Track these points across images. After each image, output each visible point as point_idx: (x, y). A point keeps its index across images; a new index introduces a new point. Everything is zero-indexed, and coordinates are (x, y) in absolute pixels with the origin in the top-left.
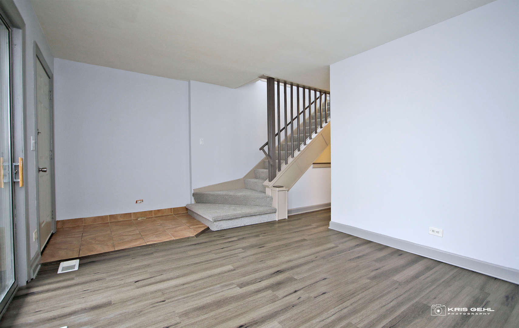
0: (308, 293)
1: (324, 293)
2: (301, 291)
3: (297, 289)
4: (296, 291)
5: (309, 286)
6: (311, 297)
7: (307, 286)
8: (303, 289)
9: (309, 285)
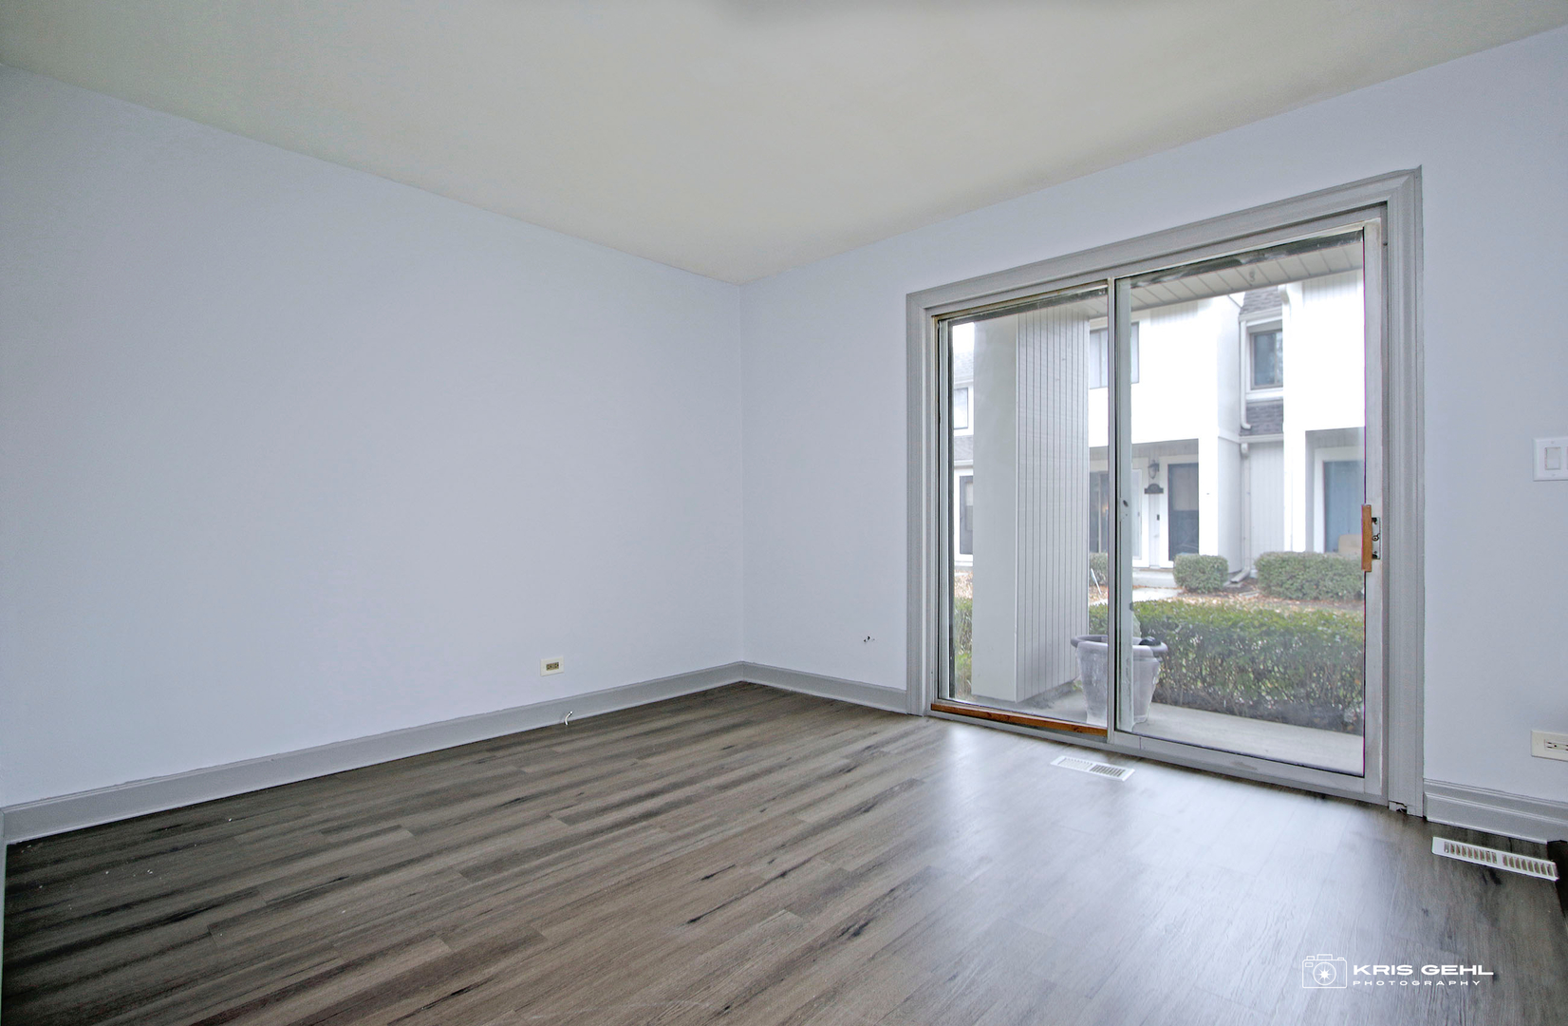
0: (751, 874)
1: (707, 877)
2: (768, 877)
3: (781, 881)
4: (783, 875)
5: (747, 892)
6: (742, 866)
7: (754, 891)
8: (763, 882)
9: (747, 894)
